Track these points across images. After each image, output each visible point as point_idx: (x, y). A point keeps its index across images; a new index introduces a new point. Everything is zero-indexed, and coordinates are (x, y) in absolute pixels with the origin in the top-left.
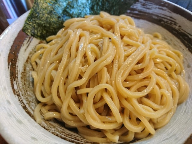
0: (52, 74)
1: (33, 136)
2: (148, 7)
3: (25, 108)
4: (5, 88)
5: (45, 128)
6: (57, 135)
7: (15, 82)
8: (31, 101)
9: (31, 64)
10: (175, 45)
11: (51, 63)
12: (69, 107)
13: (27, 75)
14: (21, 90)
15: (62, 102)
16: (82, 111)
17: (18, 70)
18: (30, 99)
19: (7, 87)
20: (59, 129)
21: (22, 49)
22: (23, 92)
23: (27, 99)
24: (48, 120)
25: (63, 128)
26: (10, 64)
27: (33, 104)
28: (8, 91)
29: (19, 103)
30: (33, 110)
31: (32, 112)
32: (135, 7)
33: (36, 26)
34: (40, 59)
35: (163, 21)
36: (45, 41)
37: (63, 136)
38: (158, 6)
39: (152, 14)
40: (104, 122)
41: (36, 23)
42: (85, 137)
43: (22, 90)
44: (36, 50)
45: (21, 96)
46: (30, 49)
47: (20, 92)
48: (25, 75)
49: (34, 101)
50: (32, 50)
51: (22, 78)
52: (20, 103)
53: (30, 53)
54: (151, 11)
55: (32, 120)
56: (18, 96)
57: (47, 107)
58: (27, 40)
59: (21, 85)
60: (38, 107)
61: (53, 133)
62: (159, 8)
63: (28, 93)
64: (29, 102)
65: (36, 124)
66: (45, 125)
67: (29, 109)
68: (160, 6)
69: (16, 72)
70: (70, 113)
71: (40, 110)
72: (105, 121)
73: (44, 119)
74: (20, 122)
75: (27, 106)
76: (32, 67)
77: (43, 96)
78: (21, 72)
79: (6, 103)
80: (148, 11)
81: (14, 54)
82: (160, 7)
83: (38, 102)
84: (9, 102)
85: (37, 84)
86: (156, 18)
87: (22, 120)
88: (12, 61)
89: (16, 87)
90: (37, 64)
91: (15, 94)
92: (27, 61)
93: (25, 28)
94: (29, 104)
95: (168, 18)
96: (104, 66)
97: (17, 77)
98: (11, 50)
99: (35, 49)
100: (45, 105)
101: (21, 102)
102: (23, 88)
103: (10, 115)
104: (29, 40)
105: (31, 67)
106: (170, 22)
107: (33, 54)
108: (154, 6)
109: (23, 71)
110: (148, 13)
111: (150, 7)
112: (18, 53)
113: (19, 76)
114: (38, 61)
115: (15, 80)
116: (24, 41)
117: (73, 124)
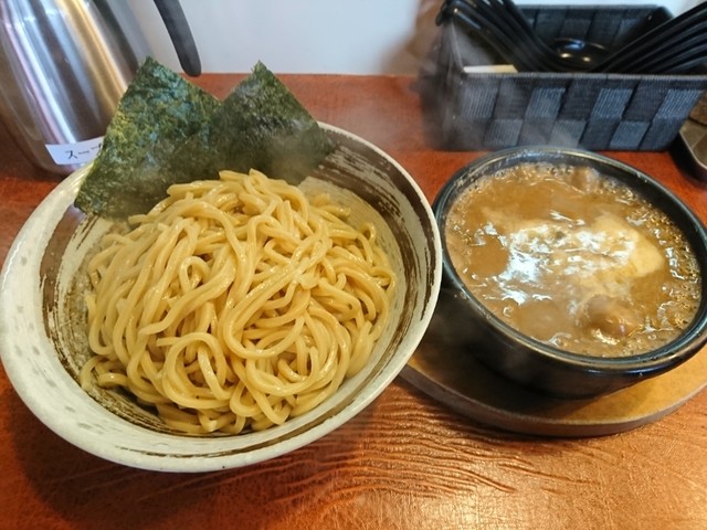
0: (118, 306)
1: (70, 406)
2: (357, 165)
3: (64, 362)
4: (31, 327)
5: (94, 399)
6: (114, 412)
7: (50, 314)
8: (80, 350)
9: (88, 276)
10: (393, 257)
11: (124, 282)
12: (140, 367)
13: (78, 299)
14: (61, 330)
15: (130, 357)
16: (159, 375)
17: (60, 288)
18: (78, 347)
19: (35, 325)
20: (123, 404)
21: (72, 244)
22: (66, 334)
23: (71, 347)
24: (106, 388)
25: (131, 404)
26: (45, 277)
27: (83, 356)
28: (36, 330)
29: (54, 353)
30: (80, 368)
31: (77, 371)
32: (333, 161)
33: (106, 195)
34: (108, 265)
35: (381, 201)
36: (124, 225)
37: (125, 415)
38: (373, 168)
39: (364, 182)
40: (198, 397)
41: (105, 187)
42: (167, 421)
43: (64, 329)
44: (102, 245)
45: (60, 340)
46: (89, 243)
47: (60, 334)
48: (73, 300)
49: (86, 350)
50: (94, 245)
51: (65, 305)
52: (56, 354)
53: (89, 253)
54: (362, 175)
55: (75, 383)
56: (55, 340)
57: (107, 365)
58: (84, 226)
59: (62, 320)
60: (91, 363)
61: (107, 408)
62: (375, 172)
63: (76, 335)
64: (74, 354)
65: (80, 391)
66: (98, 395)
67: (73, 366)
68: (377, 167)
69: (56, 292)
70: (143, 378)
71: (94, 369)
72: (199, 394)
73: (98, 385)
74: (52, 384)
75: (70, 360)
76: (90, 283)
77: (102, 344)
78: (65, 292)
79: (31, 351)
80: (357, 173)
81: (54, 257)
82: (378, 170)
83: (93, 354)
84: (36, 351)
85: (93, 319)
86: (371, 191)
87: (56, 382)
88: (48, 271)
89: (51, 324)
90: (99, 276)
91: (49, 336)
92: (80, 269)
93: (79, 200)
94: (73, 357)
95: (389, 197)
96: (209, 301)
97: (57, 304)
98: (47, 249)
99: (99, 242)
100: (104, 360)
101: (60, 351)
102: (67, 325)
103: (36, 372)
104: (87, 225)
105: (87, 281)
106: (391, 206)
107: (95, 253)
108: (368, 166)
109: (70, 291)
110: (359, 179)
111: (361, 167)
112: (63, 254)
113: (61, 302)
114: (102, 270)
115: (50, 310)
116: (76, 228)
117: (147, 398)
